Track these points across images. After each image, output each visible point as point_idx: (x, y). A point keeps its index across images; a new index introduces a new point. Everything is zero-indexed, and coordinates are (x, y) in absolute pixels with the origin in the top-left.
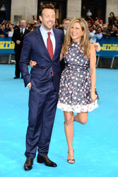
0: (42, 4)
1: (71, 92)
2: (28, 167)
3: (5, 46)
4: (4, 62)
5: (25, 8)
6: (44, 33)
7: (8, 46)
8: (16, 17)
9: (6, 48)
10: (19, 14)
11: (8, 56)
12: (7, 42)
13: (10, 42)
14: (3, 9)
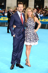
0: (18, 2)
1: (30, 38)
2: (12, 68)
3: (3, 19)
4: (3, 25)
5: (12, 4)
6: (19, 14)
7: (5, 19)
8: (8, 7)
9: (4, 20)
10: (9, 6)
11: (5, 23)
12: (4, 18)
13: (5, 18)
14: (3, 4)
